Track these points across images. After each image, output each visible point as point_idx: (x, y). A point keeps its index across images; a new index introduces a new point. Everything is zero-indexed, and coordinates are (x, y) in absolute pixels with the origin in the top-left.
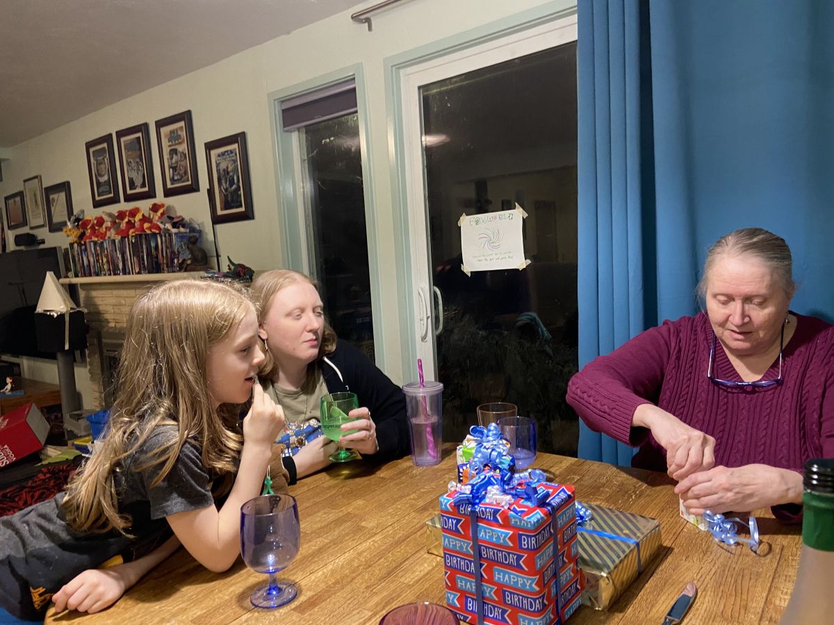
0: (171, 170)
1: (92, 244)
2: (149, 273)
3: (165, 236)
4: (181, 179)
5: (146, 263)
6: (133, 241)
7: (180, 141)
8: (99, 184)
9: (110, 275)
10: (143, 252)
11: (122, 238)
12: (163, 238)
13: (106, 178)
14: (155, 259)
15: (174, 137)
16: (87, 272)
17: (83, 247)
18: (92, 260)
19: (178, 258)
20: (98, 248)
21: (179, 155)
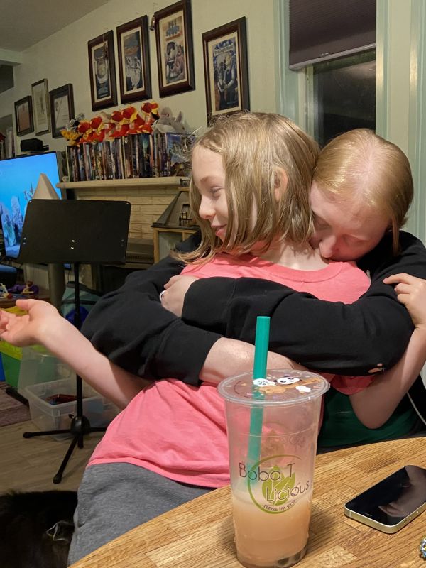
0: (168, 66)
2: (141, 177)
3: (157, 137)
4: (176, 77)
5: (138, 166)
6: (126, 142)
7: (178, 33)
8: (98, 85)
9: (103, 179)
10: (135, 155)
11: (116, 139)
12: (155, 139)
13: (105, 79)
14: (146, 163)
15: (172, 29)
18: (87, 163)
20: (93, 151)
21: (176, 48)
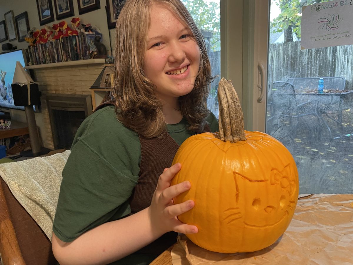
1: (40, 45)
2: (72, 60)
3: (81, 37)
5: (70, 55)
6: (62, 41)
8: (42, 11)
9: (51, 63)
10: (68, 48)
11: (56, 40)
12: (80, 38)
13: (46, 7)
14: (76, 52)
16: (38, 62)
17: (35, 48)
18: (41, 54)
19: (89, 50)
20: (43, 47)
